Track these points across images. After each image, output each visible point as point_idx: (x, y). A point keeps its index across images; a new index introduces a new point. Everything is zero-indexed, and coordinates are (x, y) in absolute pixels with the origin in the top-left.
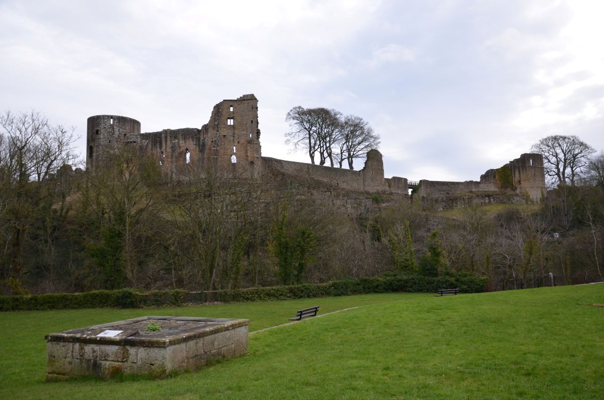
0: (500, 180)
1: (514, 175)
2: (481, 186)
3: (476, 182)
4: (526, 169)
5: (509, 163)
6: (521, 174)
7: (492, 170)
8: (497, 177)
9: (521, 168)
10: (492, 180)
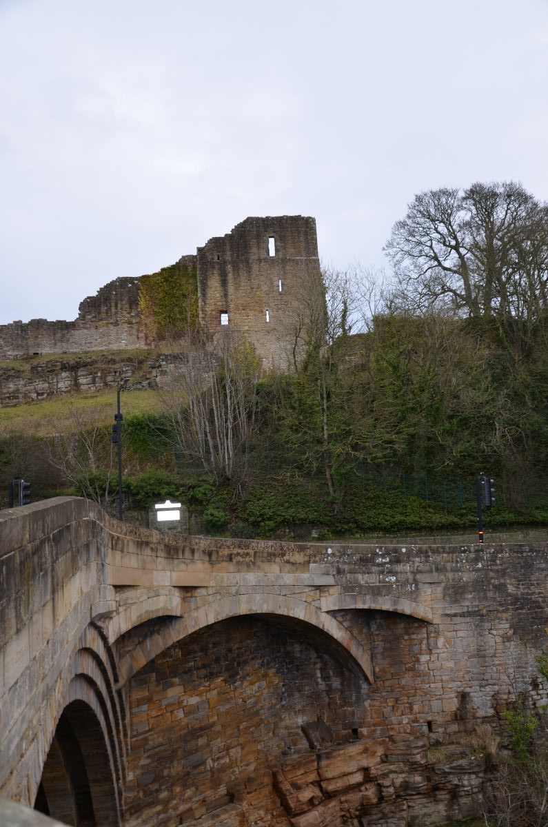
0: (156, 314)
1: (204, 295)
2: (79, 334)
3: (63, 326)
4: (249, 272)
5: (195, 253)
6: (231, 289)
7: (123, 282)
8: (142, 304)
9: (229, 268)
10: (125, 315)
